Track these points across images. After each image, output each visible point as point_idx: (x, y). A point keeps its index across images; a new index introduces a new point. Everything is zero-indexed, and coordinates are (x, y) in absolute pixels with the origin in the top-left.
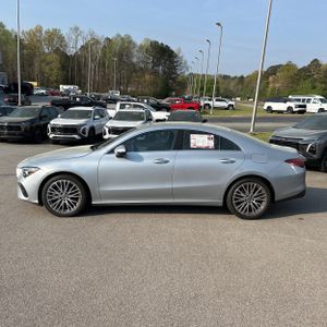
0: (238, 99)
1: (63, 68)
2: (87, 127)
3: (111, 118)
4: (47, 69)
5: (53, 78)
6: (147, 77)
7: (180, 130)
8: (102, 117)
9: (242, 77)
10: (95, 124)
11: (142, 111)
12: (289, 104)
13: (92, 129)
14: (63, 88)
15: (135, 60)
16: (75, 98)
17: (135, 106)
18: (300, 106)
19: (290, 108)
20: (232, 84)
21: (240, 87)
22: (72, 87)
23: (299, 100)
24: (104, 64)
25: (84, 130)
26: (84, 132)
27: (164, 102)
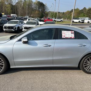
0: (63, 19)
1: (12, 9)
2: (17, 27)
3: (25, 24)
4: (7, 9)
5: (9, 12)
6: (37, 12)
7: (56, 29)
8: (22, 23)
9: (64, 12)
10: (20, 26)
11: (35, 21)
12: (79, 20)
13: (18, 27)
14: (12, 15)
15: (33, 7)
16: (14, 18)
17: (33, 20)
18: (83, 21)
19: (79, 21)
20: (61, 14)
21: (63, 15)
22: (14, 15)
23: (82, 19)
24: (24, 8)
25: (16, 28)
26: (15, 28)
27: (42, 19)
